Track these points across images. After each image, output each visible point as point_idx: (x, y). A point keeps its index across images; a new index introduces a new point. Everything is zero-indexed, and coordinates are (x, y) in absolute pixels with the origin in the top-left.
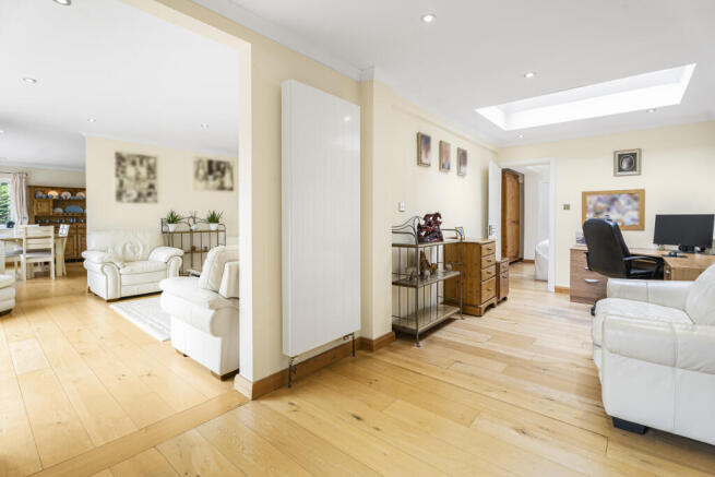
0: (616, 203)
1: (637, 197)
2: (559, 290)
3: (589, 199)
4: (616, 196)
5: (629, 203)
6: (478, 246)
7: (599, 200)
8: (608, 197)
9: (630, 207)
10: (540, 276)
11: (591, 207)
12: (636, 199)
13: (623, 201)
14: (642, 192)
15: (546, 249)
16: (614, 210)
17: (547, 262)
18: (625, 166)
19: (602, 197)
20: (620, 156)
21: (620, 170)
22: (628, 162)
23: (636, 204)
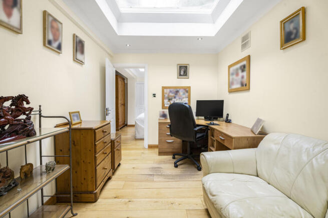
0: (178, 94)
1: (187, 90)
2: (151, 147)
3: (165, 90)
4: (178, 89)
5: (184, 94)
6: (92, 131)
7: (171, 92)
8: (175, 90)
9: (184, 96)
10: (138, 136)
11: (166, 95)
12: (187, 92)
13: (181, 92)
14: (189, 87)
15: (142, 121)
16: (177, 98)
17: (143, 129)
18: (182, 73)
19: (172, 90)
20: (180, 67)
21: (180, 75)
22: (183, 71)
23: (187, 94)
